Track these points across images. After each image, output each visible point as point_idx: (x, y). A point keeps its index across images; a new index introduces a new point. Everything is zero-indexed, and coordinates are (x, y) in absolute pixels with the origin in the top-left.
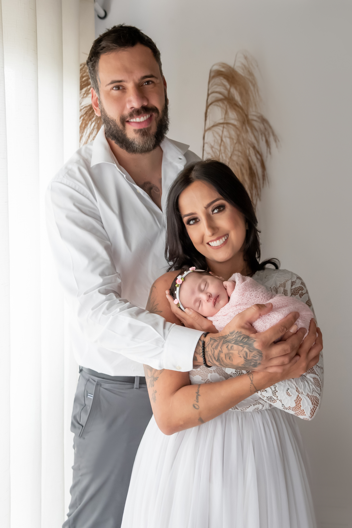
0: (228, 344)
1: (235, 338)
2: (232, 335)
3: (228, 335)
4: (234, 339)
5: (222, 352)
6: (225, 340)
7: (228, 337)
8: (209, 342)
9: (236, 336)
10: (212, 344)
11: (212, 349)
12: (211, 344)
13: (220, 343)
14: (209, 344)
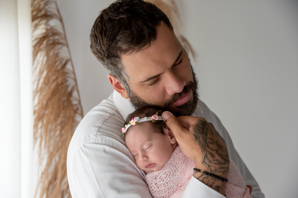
0: (208, 142)
1: (201, 134)
2: (198, 137)
3: (199, 141)
4: (202, 136)
5: (217, 150)
6: (204, 145)
7: (201, 142)
8: (207, 165)
9: (199, 133)
10: (209, 161)
11: (214, 162)
12: (209, 163)
13: (208, 151)
14: (208, 165)
